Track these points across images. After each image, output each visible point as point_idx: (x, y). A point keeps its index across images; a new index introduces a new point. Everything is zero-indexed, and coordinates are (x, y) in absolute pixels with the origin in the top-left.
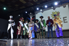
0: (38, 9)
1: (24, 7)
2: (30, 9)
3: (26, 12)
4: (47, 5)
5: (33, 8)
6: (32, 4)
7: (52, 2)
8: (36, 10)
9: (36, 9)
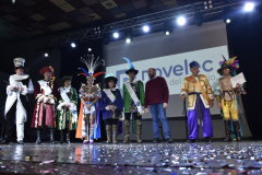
0: (116, 35)
1: (65, 25)
2: (89, 34)
3: (73, 45)
4: (150, 25)
5: (97, 30)
6: (94, 14)
7: (168, 13)
8: (108, 39)
9: (111, 34)
